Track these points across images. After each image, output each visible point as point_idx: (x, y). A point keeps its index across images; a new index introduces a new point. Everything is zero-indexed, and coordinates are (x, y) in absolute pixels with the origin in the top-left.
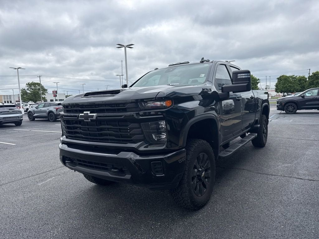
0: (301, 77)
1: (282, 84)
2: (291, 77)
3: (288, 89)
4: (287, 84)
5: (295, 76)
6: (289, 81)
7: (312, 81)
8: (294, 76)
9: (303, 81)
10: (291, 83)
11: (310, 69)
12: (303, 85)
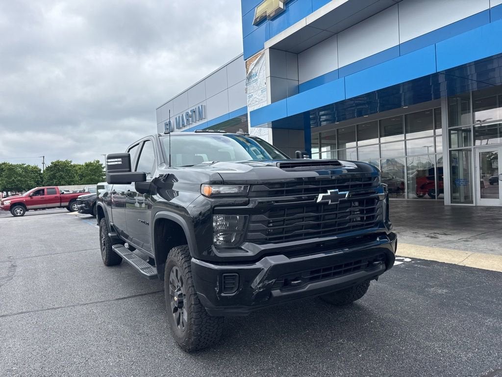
0: (32, 167)
1: (5, 178)
2: (20, 166)
3: (17, 185)
4: (15, 178)
5: (26, 165)
6: (17, 174)
7: (52, 175)
8: (24, 164)
9: (37, 174)
10: (20, 175)
11: (44, 157)
12: (37, 179)
